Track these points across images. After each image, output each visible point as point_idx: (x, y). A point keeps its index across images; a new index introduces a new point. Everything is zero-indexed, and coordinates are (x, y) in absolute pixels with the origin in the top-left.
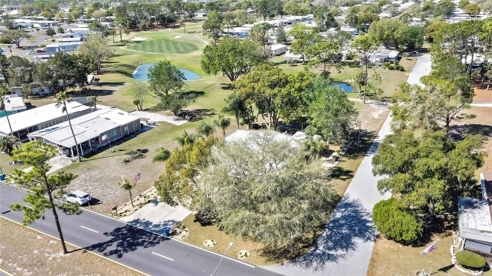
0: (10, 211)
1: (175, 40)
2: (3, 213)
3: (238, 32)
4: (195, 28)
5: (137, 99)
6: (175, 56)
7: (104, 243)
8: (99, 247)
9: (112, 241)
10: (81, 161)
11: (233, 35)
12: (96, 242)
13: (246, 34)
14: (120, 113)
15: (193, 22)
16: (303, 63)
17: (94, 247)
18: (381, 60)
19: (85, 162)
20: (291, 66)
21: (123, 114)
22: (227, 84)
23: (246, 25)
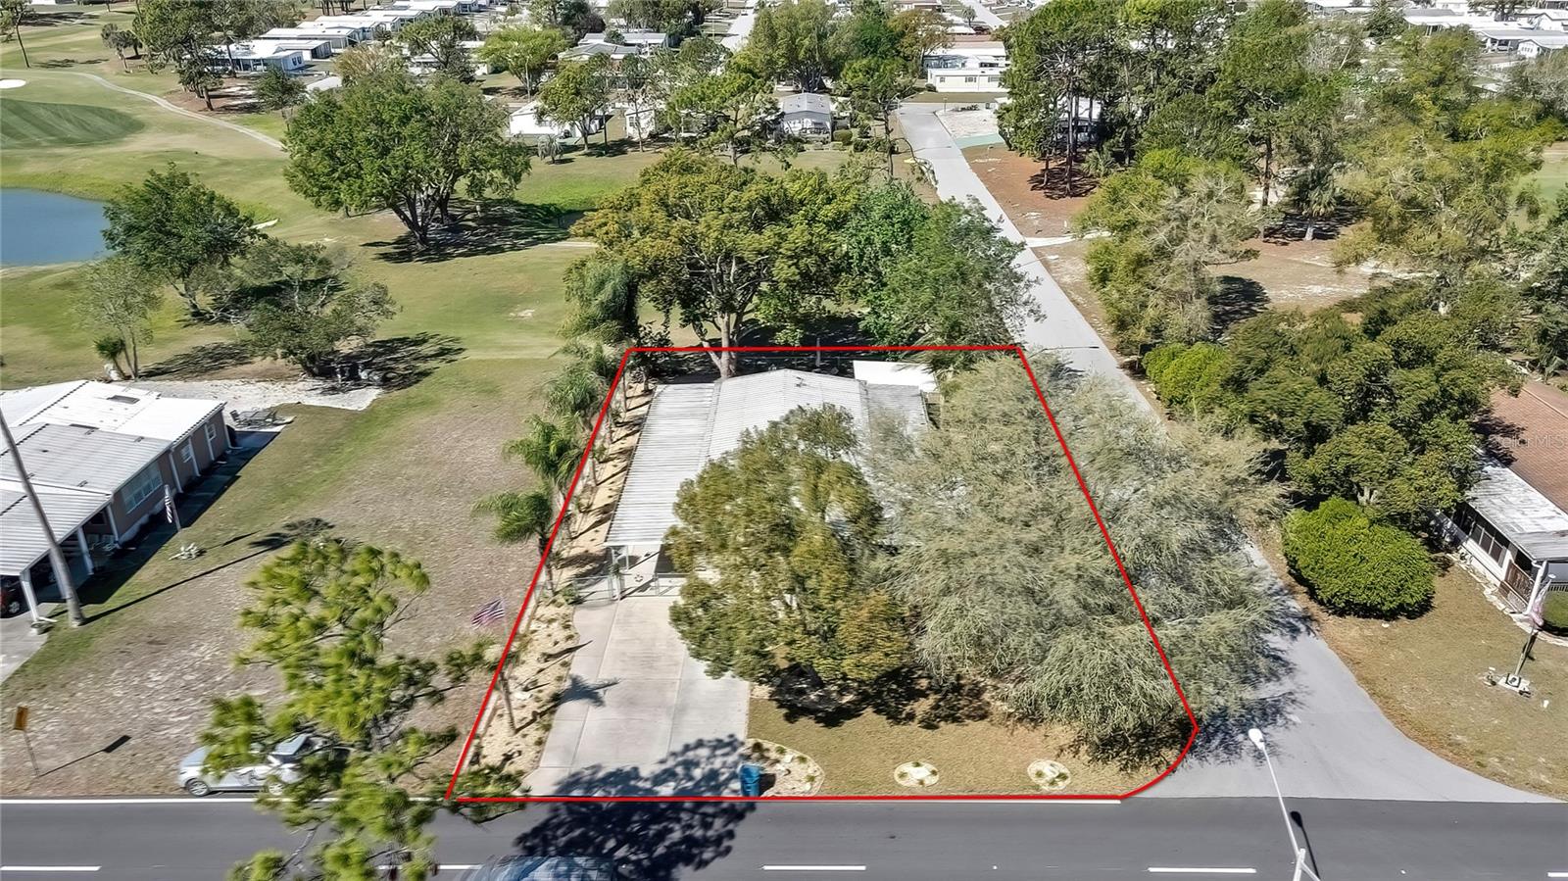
1: (12, 97)
3: (264, 57)
4: (62, 48)
5: (113, 332)
6: (61, 156)
10: (85, 621)
11: (247, 67)
13: (298, 65)
14: (115, 398)
15: (34, 25)
16: (586, 150)
18: (815, 124)
19: (107, 619)
20: (554, 162)
21: (133, 401)
22: (389, 244)
23: (275, 32)
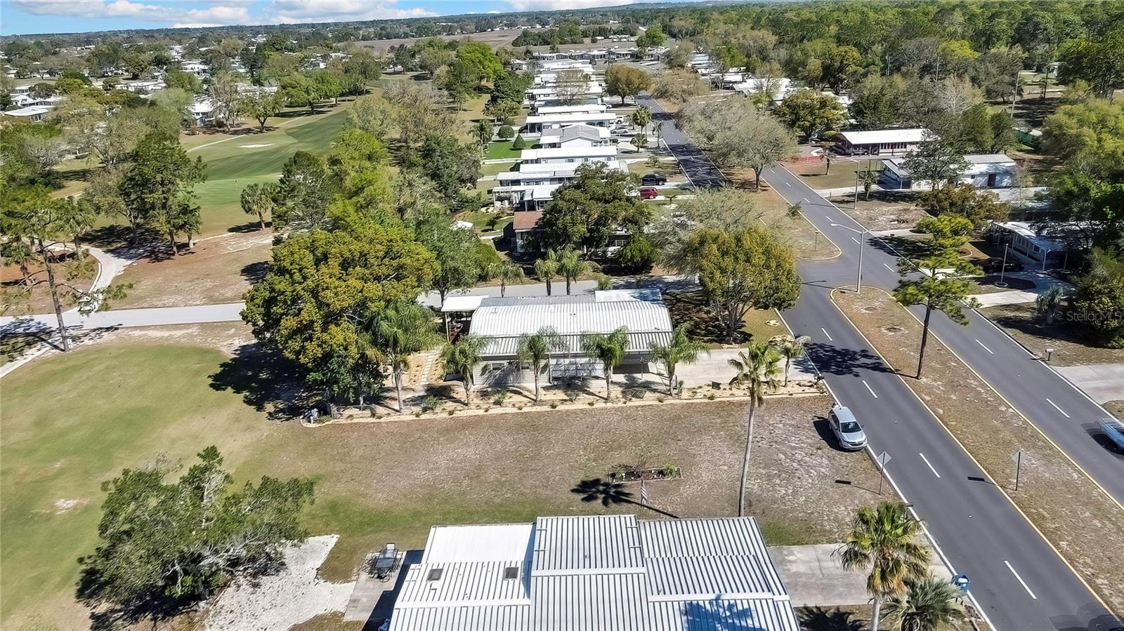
0: (970, 478)
2: (983, 480)
7: (868, 368)
8: (878, 367)
9: (859, 366)
12: (877, 373)
17: (885, 370)
